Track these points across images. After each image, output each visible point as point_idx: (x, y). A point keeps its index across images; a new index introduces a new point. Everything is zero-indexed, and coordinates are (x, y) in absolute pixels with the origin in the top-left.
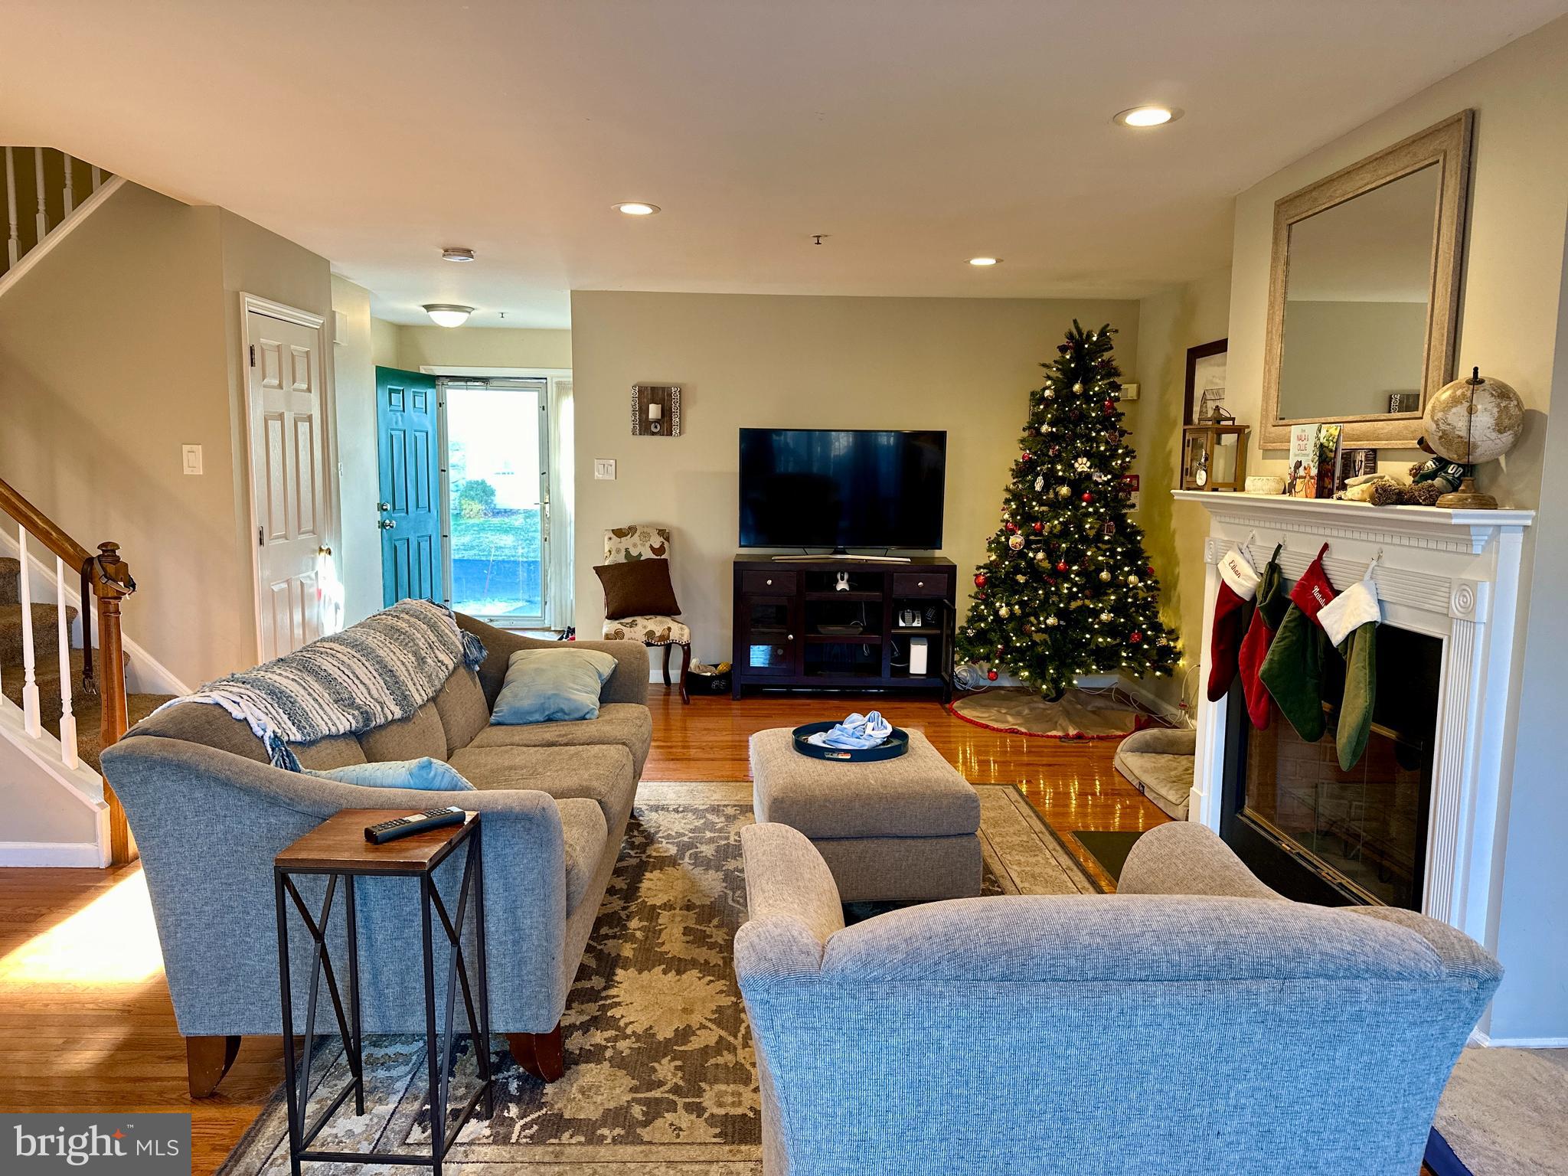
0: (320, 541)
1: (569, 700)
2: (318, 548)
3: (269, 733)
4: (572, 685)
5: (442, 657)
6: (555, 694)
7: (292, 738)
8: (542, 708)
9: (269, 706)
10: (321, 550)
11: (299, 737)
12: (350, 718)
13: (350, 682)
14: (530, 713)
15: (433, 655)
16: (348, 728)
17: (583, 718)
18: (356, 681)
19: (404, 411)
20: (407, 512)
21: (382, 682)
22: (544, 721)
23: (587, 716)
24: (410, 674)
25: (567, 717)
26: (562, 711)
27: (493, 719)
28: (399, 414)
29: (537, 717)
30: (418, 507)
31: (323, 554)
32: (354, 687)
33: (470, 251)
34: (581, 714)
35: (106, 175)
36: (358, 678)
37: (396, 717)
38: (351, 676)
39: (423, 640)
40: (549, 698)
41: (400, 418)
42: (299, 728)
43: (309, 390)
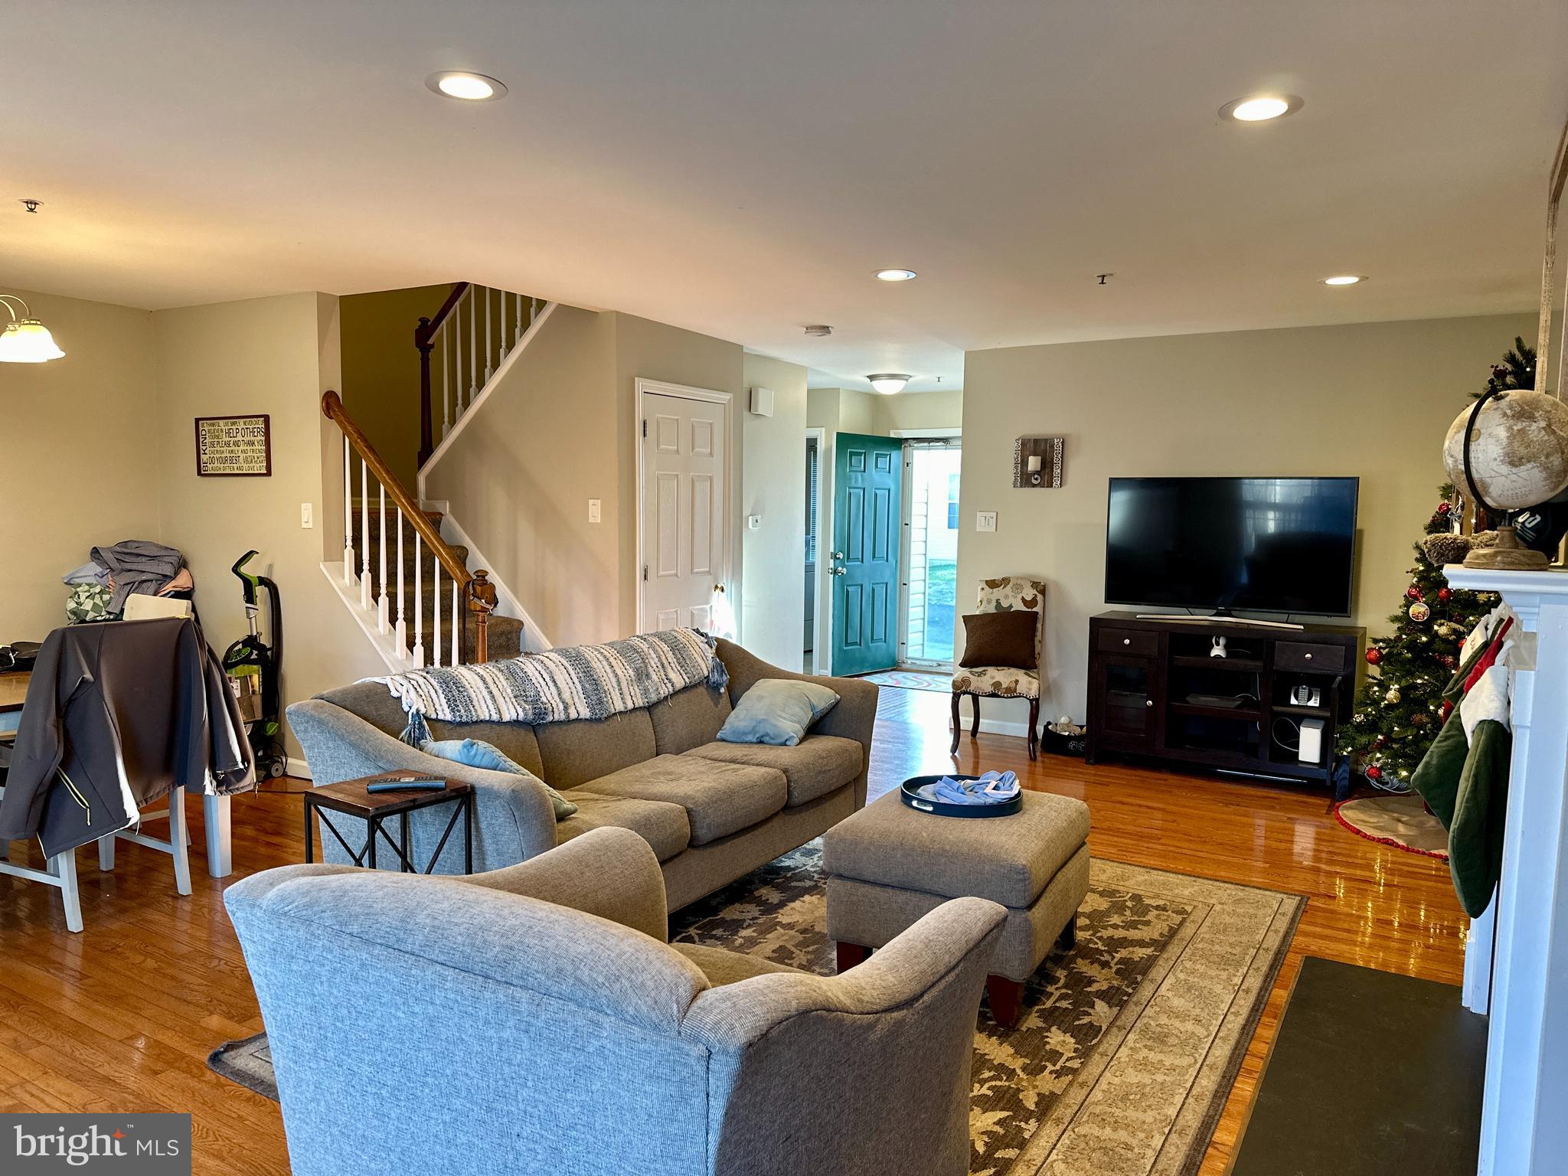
0: (716, 578)
1: (775, 726)
2: (713, 586)
3: (413, 710)
4: (779, 713)
5: (672, 675)
6: (764, 720)
7: (441, 717)
8: (753, 731)
9: (432, 692)
10: (716, 587)
11: (449, 717)
12: (520, 710)
13: (543, 683)
14: (745, 734)
15: (662, 673)
16: (514, 717)
17: (784, 744)
18: (551, 684)
19: (864, 471)
20: (862, 562)
21: (579, 687)
22: (757, 743)
23: (788, 743)
24: (619, 685)
25: (773, 742)
26: (767, 735)
27: (719, 735)
28: (859, 474)
29: (750, 738)
30: (874, 557)
31: (718, 591)
32: (546, 688)
33: (828, 327)
34: (783, 740)
35: (542, 304)
36: (554, 681)
37: (582, 716)
38: (548, 679)
39: (656, 660)
40: (760, 722)
41: (860, 478)
42: (453, 710)
43: (711, 454)
